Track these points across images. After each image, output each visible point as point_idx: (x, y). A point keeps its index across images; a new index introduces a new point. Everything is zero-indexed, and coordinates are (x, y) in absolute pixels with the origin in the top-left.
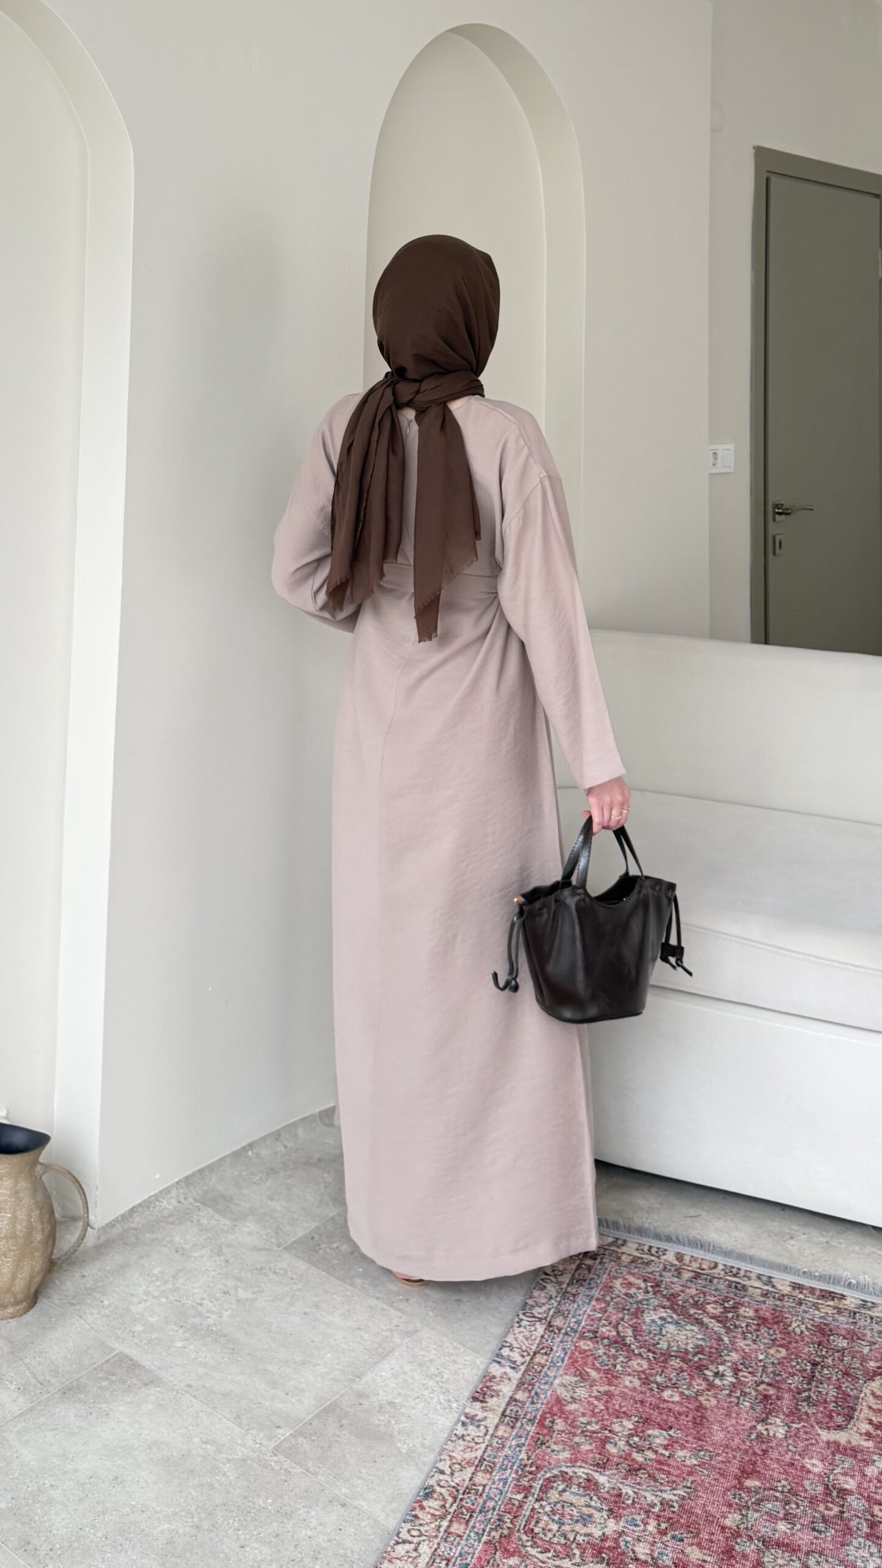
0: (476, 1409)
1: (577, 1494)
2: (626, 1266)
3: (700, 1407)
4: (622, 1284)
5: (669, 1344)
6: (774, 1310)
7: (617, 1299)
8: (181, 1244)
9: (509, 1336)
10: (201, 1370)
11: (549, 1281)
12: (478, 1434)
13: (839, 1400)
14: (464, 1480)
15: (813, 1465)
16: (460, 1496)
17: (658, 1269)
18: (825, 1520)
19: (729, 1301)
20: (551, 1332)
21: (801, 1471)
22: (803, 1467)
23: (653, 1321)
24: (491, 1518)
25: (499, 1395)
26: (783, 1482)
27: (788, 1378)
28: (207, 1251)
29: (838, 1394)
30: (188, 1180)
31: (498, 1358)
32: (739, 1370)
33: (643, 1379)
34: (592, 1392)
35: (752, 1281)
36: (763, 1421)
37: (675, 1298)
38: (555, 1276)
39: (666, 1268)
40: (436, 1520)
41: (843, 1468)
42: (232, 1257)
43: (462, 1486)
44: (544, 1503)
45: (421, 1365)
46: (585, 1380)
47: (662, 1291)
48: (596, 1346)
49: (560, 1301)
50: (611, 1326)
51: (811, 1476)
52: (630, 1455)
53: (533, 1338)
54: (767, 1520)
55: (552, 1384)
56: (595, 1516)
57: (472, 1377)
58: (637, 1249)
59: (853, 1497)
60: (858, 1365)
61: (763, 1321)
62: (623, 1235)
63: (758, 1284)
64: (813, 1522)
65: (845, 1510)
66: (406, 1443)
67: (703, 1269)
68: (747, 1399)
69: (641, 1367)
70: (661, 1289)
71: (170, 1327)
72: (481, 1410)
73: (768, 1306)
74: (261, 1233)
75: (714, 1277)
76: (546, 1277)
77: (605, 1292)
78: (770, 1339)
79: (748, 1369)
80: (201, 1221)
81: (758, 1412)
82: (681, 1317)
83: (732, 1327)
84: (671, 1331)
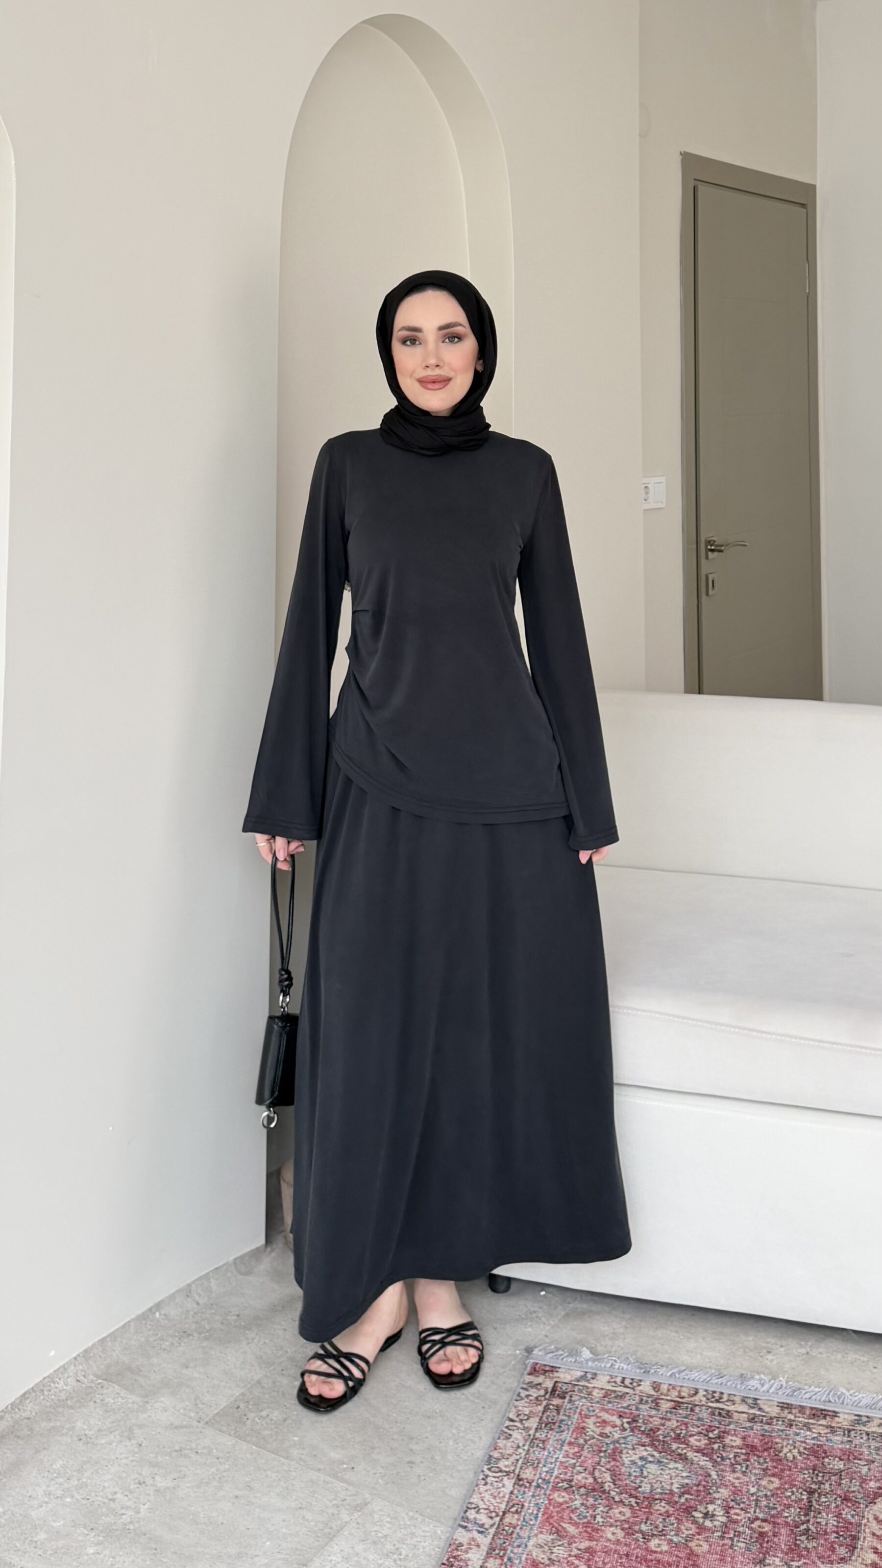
2: (598, 1402)
3: (692, 1554)
4: (595, 1423)
5: (652, 1486)
7: (592, 1441)
8: (85, 1430)
9: (474, 1496)
11: (515, 1428)
13: (839, 1530)
17: (634, 1402)
19: (714, 1430)
20: (521, 1486)
23: (634, 1463)
27: (783, 1510)
28: (115, 1437)
29: (839, 1522)
30: (87, 1354)
31: (464, 1523)
32: (730, 1508)
33: (626, 1529)
34: (570, 1551)
35: (736, 1405)
36: (761, 1562)
37: (654, 1433)
38: (521, 1421)
39: (642, 1400)
42: (145, 1439)
45: (374, 1542)
46: (562, 1537)
47: (640, 1427)
48: (572, 1497)
49: (529, 1450)
50: (587, 1472)
53: (501, 1495)
55: (526, 1546)
57: (434, 1550)
58: (609, 1382)
60: (857, 1487)
61: (753, 1448)
62: (592, 1369)
63: (743, 1408)
67: (683, 1398)
68: (743, 1540)
69: (624, 1515)
70: (639, 1425)
71: (78, 1531)
73: (756, 1432)
74: (178, 1408)
75: (696, 1405)
76: (511, 1423)
77: (577, 1434)
78: (761, 1469)
79: (739, 1505)
80: (106, 1401)
81: (754, 1554)
82: (663, 1454)
83: (719, 1459)
84: (653, 1472)
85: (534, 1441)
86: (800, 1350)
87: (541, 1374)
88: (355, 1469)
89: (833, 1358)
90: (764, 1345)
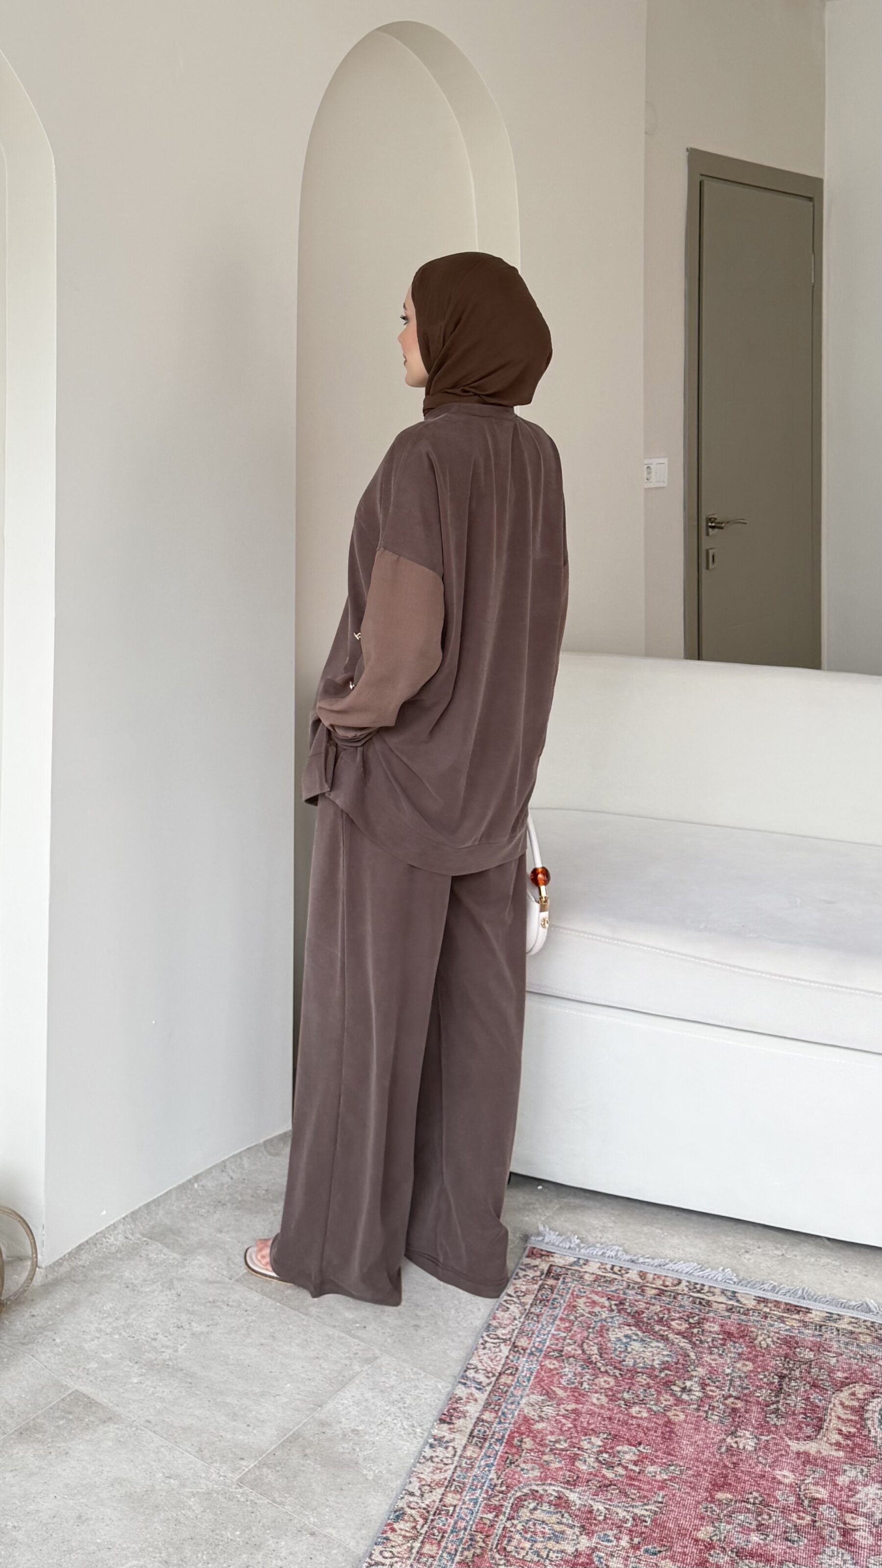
0: (443, 1431)
1: (548, 1512)
2: (588, 1285)
3: (669, 1423)
4: (585, 1303)
5: (635, 1361)
7: (582, 1318)
8: (131, 1279)
9: (474, 1358)
10: (159, 1405)
11: (512, 1302)
12: (447, 1455)
13: (807, 1411)
14: (434, 1501)
15: (784, 1476)
16: (431, 1517)
17: (621, 1287)
18: (797, 1530)
19: (694, 1317)
20: (516, 1352)
21: (773, 1483)
22: (774, 1478)
23: (619, 1340)
24: (463, 1538)
25: (465, 1417)
26: (755, 1494)
27: (755, 1391)
28: (157, 1287)
29: (806, 1405)
30: (134, 1216)
31: (463, 1380)
32: (706, 1385)
33: (610, 1396)
34: (559, 1411)
35: (716, 1296)
36: (733, 1434)
37: (639, 1315)
38: (518, 1297)
39: (629, 1286)
40: (408, 1541)
41: (813, 1478)
42: (183, 1290)
43: (433, 1507)
44: (515, 1522)
45: (382, 1391)
46: (551, 1399)
47: (626, 1309)
48: (562, 1365)
49: (524, 1322)
50: (576, 1344)
51: (781, 1487)
52: (599, 1471)
53: (498, 1359)
54: (739, 1532)
55: (519, 1403)
56: (567, 1532)
57: (434, 1401)
58: (599, 1268)
59: (825, 1506)
60: (826, 1376)
61: (729, 1335)
62: (584, 1256)
63: (723, 1299)
64: (785, 1532)
65: (817, 1519)
66: (372, 1470)
67: (667, 1286)
68: (715, 1413)
69: (609, 1384)
70: (625, 1307)
71: (125, 1363)
72: (448, 1432)
73: (733, 1320)
74: (212, 1266)
75: (679, 1294)
76: (509, 1298)
77: (568, 1312)
78: (736, 1353)
79: (715, 1383)
80: (150, 1256)
81: (727, 1426)
82: (646, 1334)
83: (698, 1342)
84: (637, 1348)
85: (530, 1315)
86: (776, 1252)
87: (538, 1258)
88: (367, 1329)
89: (806, 1260)
90: (743, 1245)
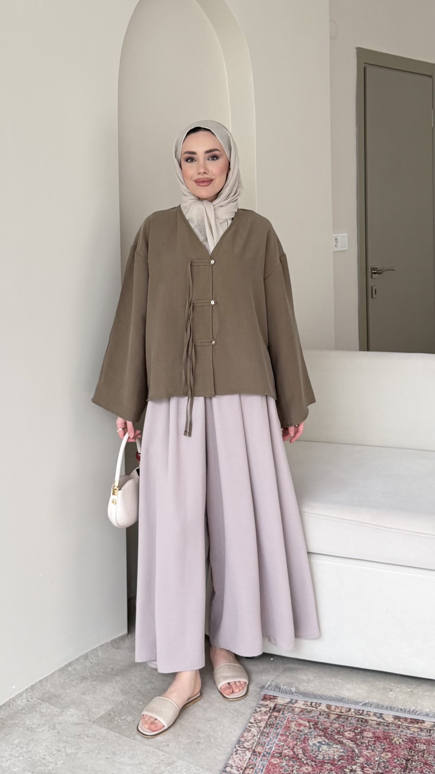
2: (297, 714)
4: (295, 725)
5: (324, 756)
6: (384, 732)
7: (293, 733)
8: (31, 725)
9: (230, 760)
11: (253, 727)
17: (316, 715)
19: (358, 729)
20: (255, 755)
23: (314, 744)
27: (392, 769)
28: (46, 728)
30: (32, 688)
35: (371, 717)
37: (326, 730)
38: (256, 723)
39: (321, 713)
42: (61, 729)
47: (319, 727)
49: (260, 738)
50: (290, 749)
53: (244, 759)
58: (304, 704)
60: (431, 758)
61: (378, 738)
62: (295, 698)
63: (375, 718)
67: (342, 713)
69: (308, 770)
70: (318, 726)
73: (380, 730)
74: (79, 715)
75: (349, 717)
76: (252, 724)
77: (285, 730)
78: (382, 748)
79: (369, 766)
80: (42, 711)
82: (330, 740)
83: (360, 744)
84: (325, 749)
85: (263, 733)
86: (408, 690)
87: (268, 700)
88: (169, 746)
89: (425, 694)
